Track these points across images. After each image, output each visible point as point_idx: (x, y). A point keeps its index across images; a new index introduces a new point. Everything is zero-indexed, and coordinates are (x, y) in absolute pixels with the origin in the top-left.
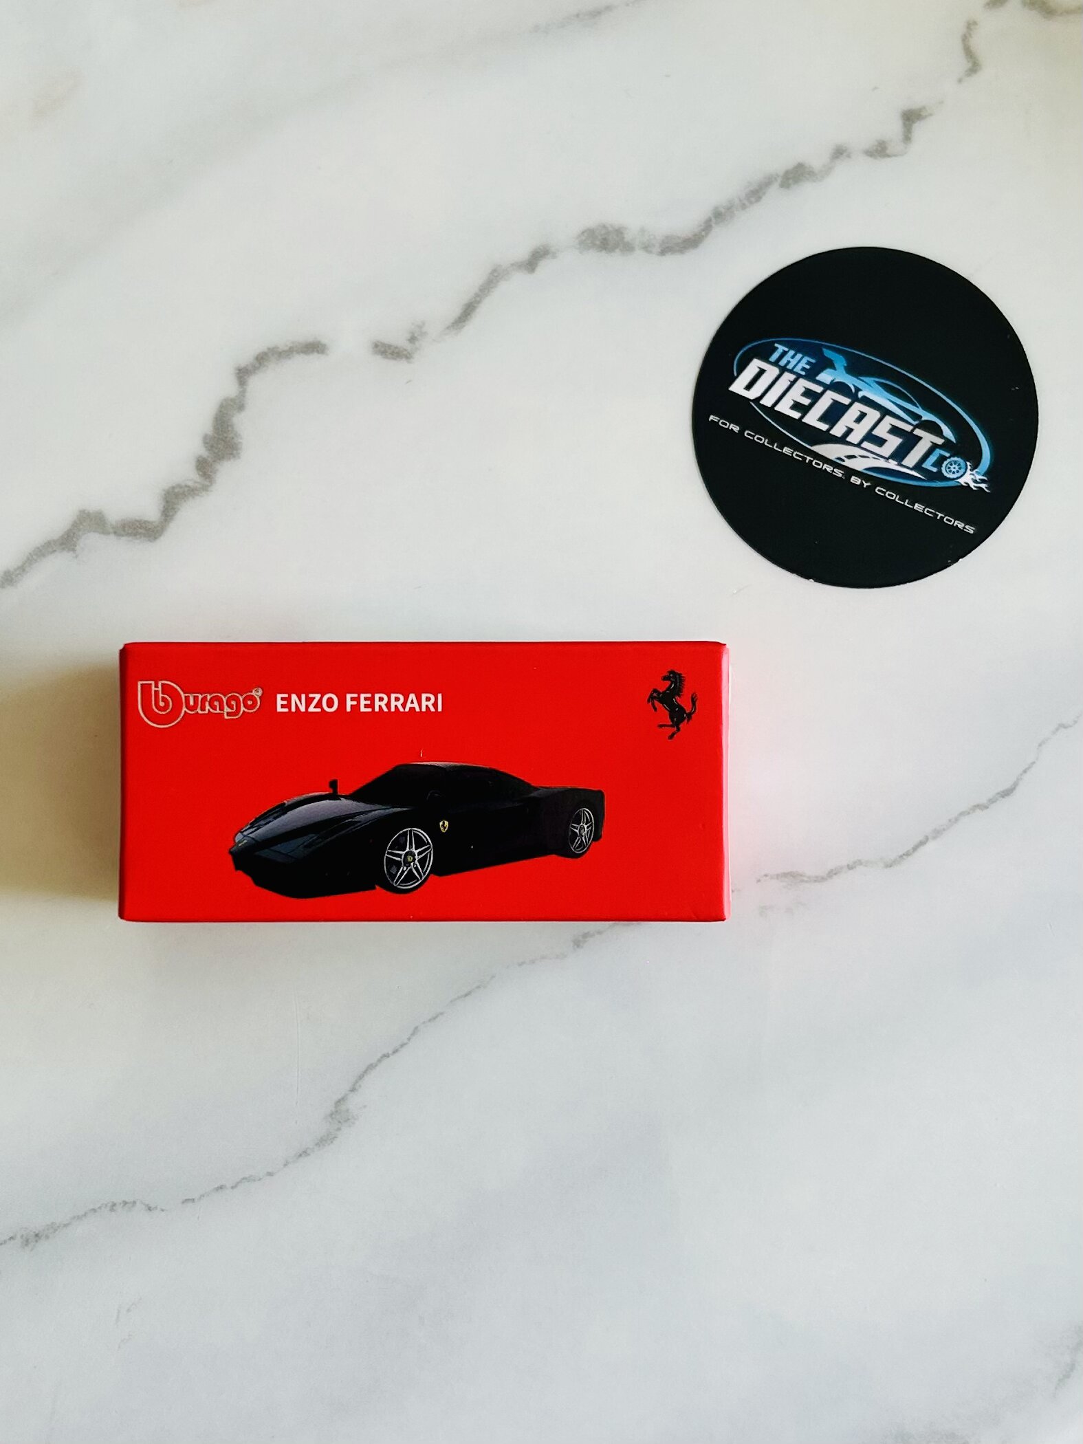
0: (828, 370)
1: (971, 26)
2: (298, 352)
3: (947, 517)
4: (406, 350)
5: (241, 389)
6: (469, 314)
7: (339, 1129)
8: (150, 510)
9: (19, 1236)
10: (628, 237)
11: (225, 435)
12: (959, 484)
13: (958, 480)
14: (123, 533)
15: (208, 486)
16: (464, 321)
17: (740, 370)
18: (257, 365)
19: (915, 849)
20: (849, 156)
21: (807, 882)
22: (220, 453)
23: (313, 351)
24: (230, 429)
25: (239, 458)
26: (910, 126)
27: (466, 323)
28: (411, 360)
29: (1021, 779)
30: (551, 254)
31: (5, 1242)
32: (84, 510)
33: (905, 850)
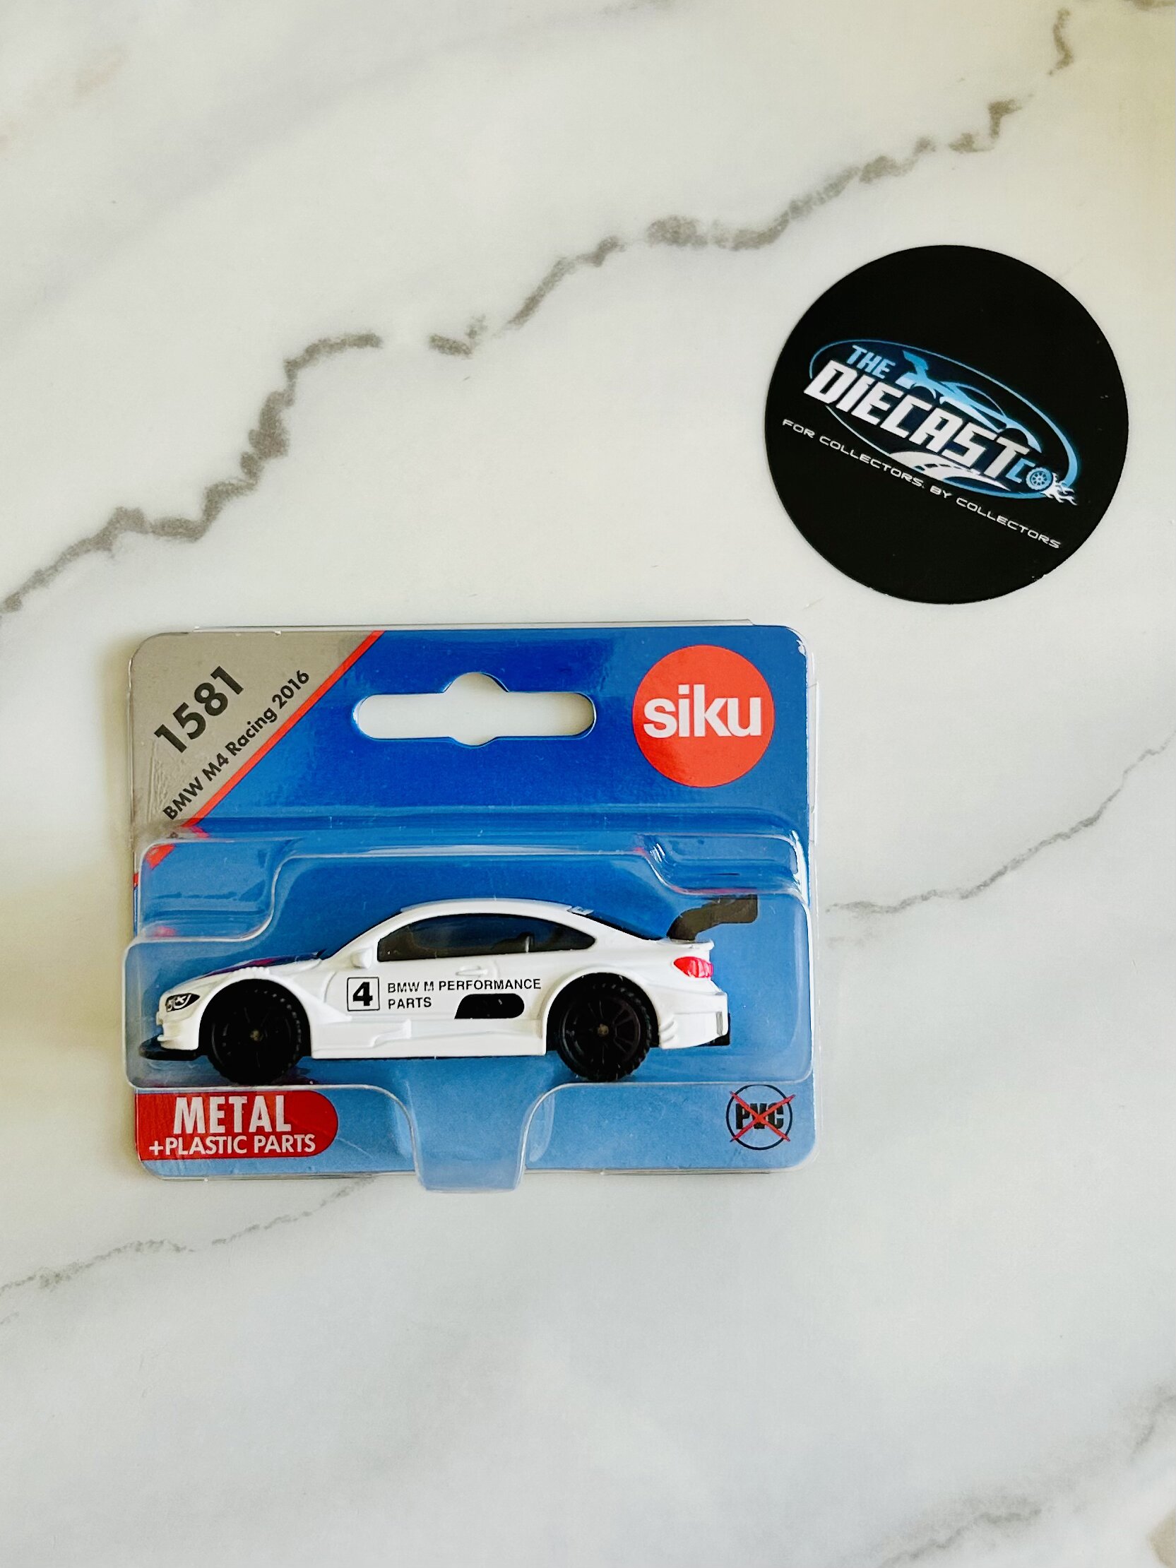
0: (909, 374)
1: (1063, 16)
2: (350, 345)
3: (1030, 531)
4: (465, 345)
5: (291, 383)
6: (531, 309)
8: (192, 510)
9: (38, 1278)
10: (702, 229)
11: (272, 431)
12: (1043, 496)
13: (1044, 492)
14: (161, 532)
16: (527, 315)
17: (816, 374)
18: (307, 358)
19: (993, 879)
20: (933, 150)
21: (879, 912)
22: (267, 450)
23: (366, 344)
24: (277, 424)
25: (287, 455)
26: (998, 119)
27: (529, 317)
28: (470, 355)
29: (1105, 808)
30: (619, 247)
31: (24, 1282)
32: (121, 508)
33: (983, 880)
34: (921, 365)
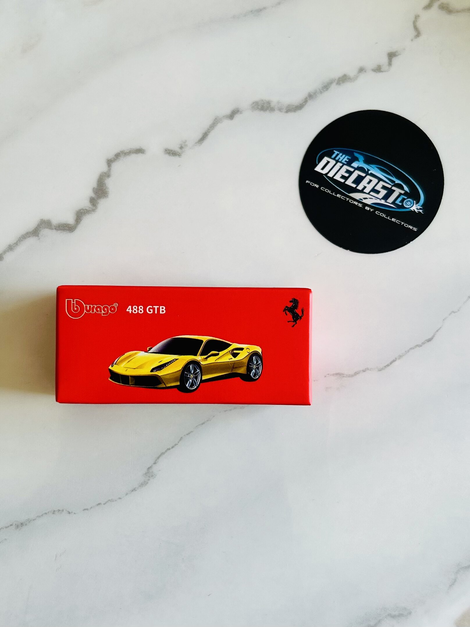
0: (357, 162)
1: (417, 17)
2: (133, 153)
3: (405, 224)
4: (178, 152)
5: (109, 169)
6: (205, 137)
7: (149, 480)
8: (70, 219)
9: (14, 525)
10: (272, 105)
11: (102, 188)
12: (410, 210)
13: (410, 209)
14: (59, 229)
15: (94, 209)
17: (319, 162)
18: (116, 158)
19: (391, 363)
20: (365, 72)
21: (346, 377)
22: (100, 196)
23: (139, 152)
24: (104, 185)
25: (108, 198)
26: (391, 59)
27: (204, 141)
28: (181, 156)
29: (436, 334)
30: (239, 113)
31: (8, 527)
32: (42, 219)
33: (387, 364)
34: (361, 158)
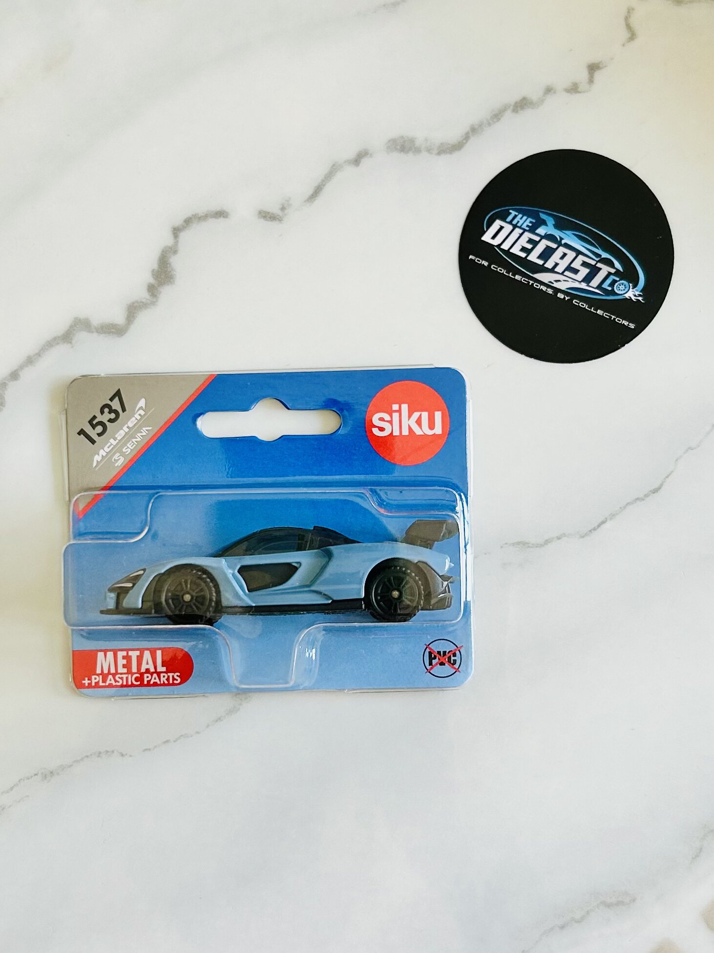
0: (543, 227)
1: (630, 11)
2: (211, 217)
3: (617, 318)
4: (278, 215)
5: (175, 241)
6: (318, 193)
7: (241, 704)
8: (119, 318)
9: (40, 774)
10: (417, 144)
11: (166, 269)
12: (624, 297)
13: (624, 295)
14: (101, 331)
15: (154, 302)
16: (315, 197)
17: (488, 228)
18: (185, 226)
19: (599, 526)
20: (555, 92)
21: (532, 547)
22: (163, 281)
23: (220, 216)
24: (168, 266)
25: (174, 284)
26: (593, 73)
28: (282, 221)
29: (665, 481)
30: (369, 155)
31: (31, 777)
32: (77, 318)
33: (593, 527)
34: (550, 221)
